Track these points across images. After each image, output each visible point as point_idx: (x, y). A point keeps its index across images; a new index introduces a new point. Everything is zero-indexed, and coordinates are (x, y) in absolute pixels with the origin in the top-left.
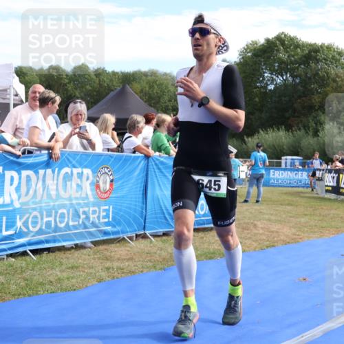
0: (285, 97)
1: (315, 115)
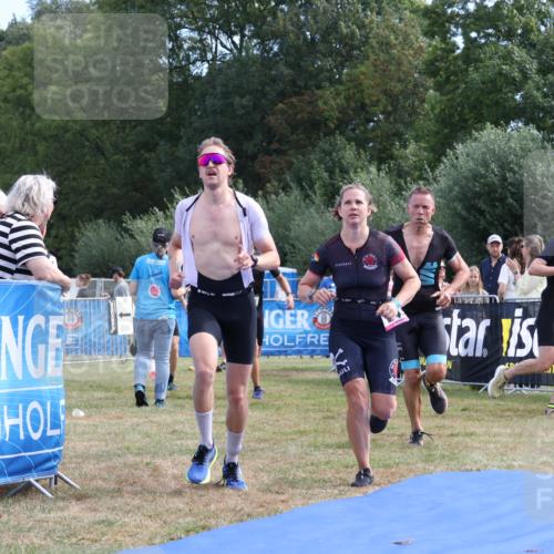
0: (242, 96)
1: (327, 147)
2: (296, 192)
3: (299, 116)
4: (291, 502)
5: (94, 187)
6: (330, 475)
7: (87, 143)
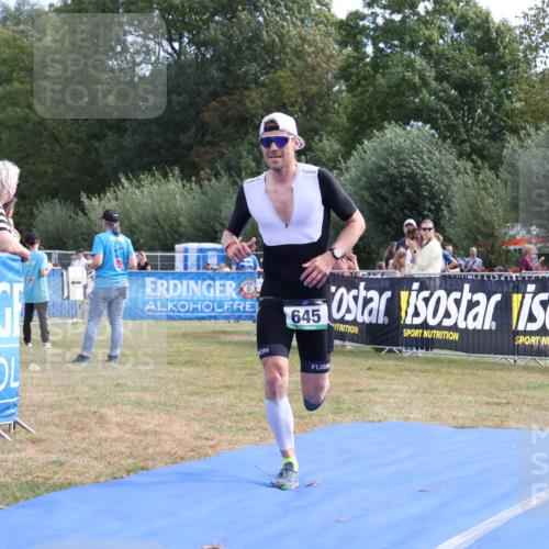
0: (179, 95)
2: (225, 179)
3: (230, 113)
4: (218, 448)
5: (50, 171)
6: (252, 424)
7: (46, 133)
